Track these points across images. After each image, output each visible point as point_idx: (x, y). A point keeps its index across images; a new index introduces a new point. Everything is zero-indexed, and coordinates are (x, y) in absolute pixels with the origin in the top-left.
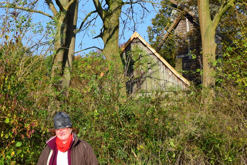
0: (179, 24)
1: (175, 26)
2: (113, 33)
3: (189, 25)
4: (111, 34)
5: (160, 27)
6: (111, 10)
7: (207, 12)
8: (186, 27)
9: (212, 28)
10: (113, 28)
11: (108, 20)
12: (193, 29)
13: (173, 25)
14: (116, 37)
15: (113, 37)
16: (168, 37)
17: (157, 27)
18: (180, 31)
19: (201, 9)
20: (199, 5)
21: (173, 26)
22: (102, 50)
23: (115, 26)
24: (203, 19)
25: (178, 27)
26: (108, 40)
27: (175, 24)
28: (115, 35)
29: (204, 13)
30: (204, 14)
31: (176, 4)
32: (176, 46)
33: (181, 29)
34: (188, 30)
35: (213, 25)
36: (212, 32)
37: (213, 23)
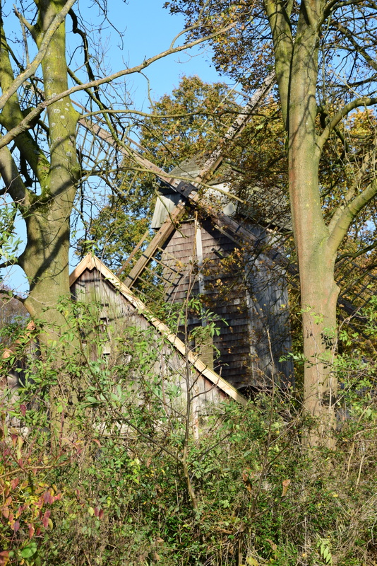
0: (175, 236)
1: (165, 240)
2: (55, 253)
3: (202, 237)
4: (48, 254)
5: (114, 243)
6: (49, 190)
7: (315, 203)
8: (193, 243)
9: (328, 244)
10: (56, 241)
11: (40, 218)
12: (213, 249)
13: (160, 237)
14: (64, 265)
15: (53, 265)
16: (144, 269)
17: (104, 243)
18: (179, 255)
19: (299, 195)
20: (294, 182)
21: (158, 240)
22: (23, 301)
23: (59, 235)
24: (304, 221)
25: (171, 243)
26: (40, 271)
27: (164, 235)
28: (58, 259)
29: (308, 205)
30: (306, 208)
31: (168, 181)
32: (167, 294)
33: (179, 248)
34: (200, 252)
35: (331, 237)
36: (329, 255)
37: (331, 230)
